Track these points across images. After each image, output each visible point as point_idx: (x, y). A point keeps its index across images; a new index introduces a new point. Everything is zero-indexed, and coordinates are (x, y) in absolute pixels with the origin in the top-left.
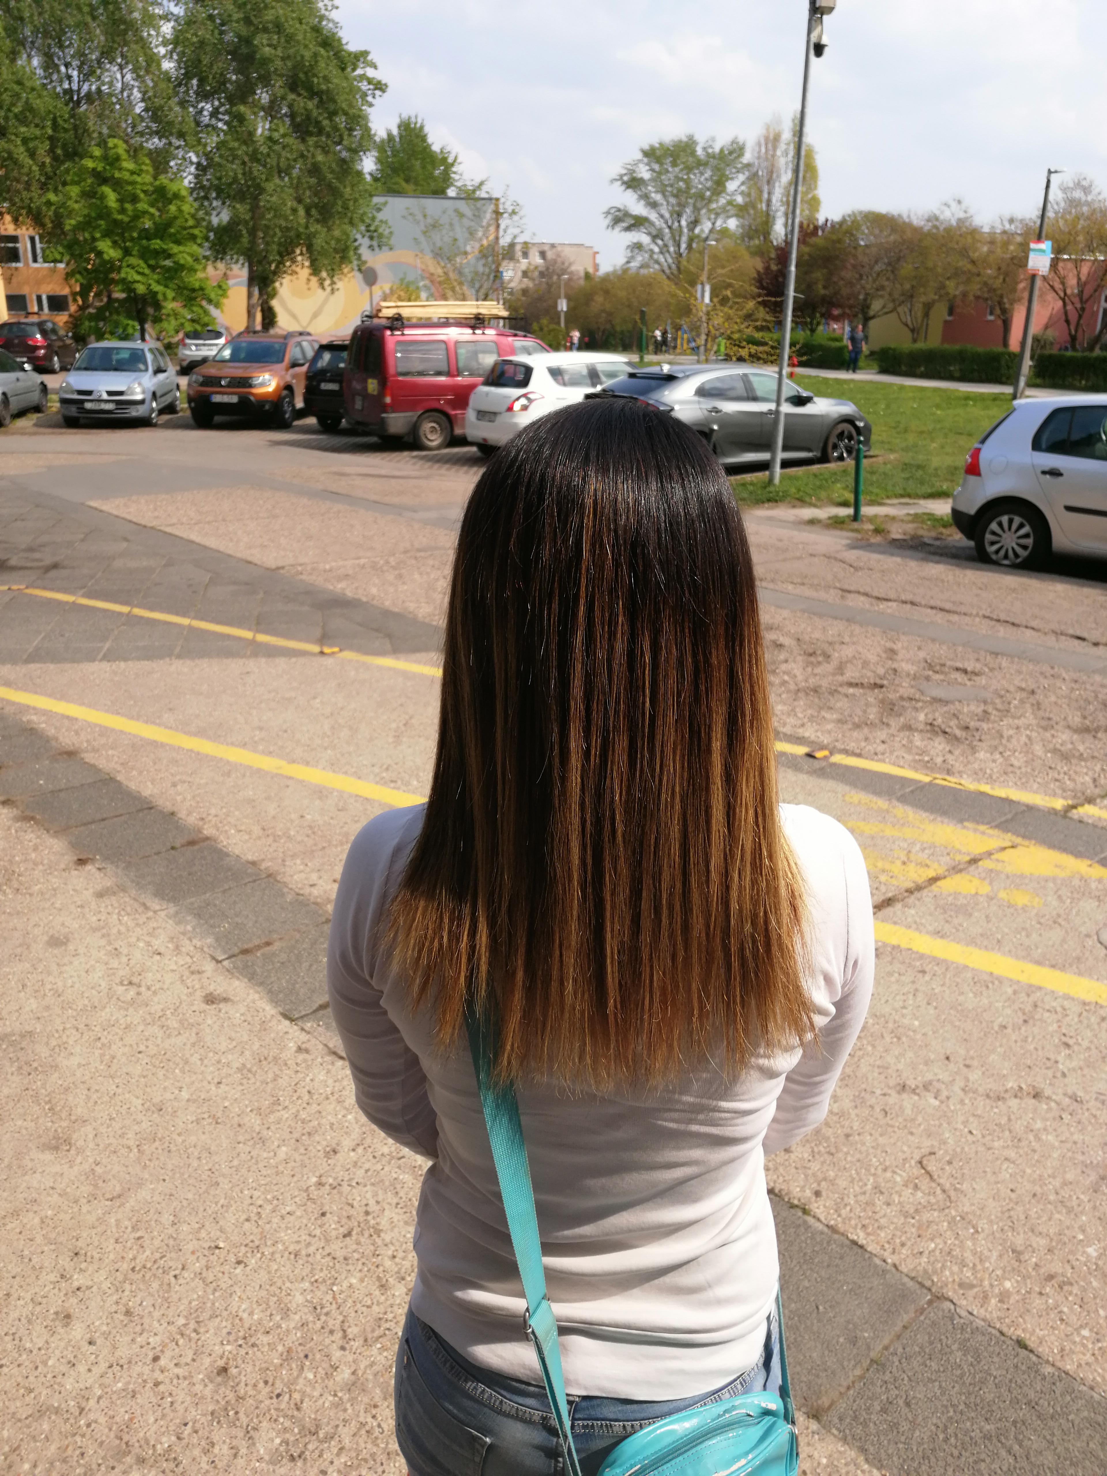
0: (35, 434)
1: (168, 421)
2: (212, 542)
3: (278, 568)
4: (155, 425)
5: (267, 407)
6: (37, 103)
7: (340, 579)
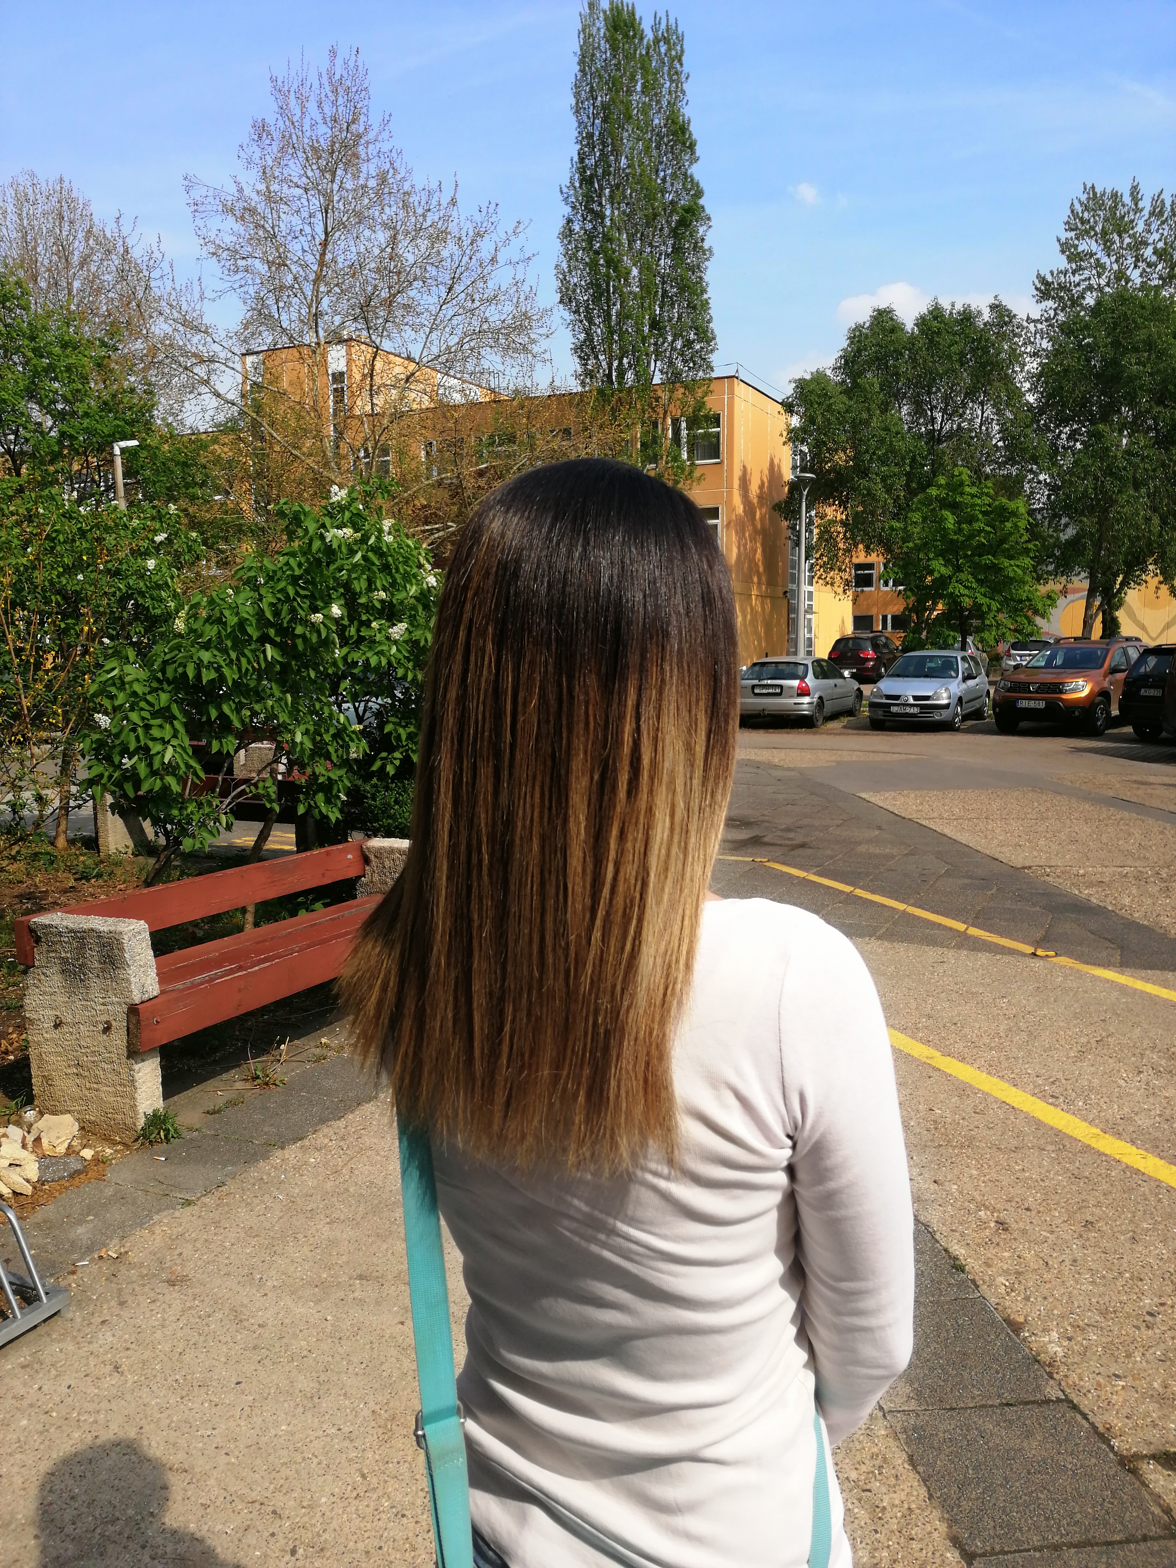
0: (840, 734)
1: (972, 726)
2: (964, 838)
3: (1024, 868)
4: (957, 730)
5: (1077, 713)
6: (899, 444)
7: (1090, 885)
